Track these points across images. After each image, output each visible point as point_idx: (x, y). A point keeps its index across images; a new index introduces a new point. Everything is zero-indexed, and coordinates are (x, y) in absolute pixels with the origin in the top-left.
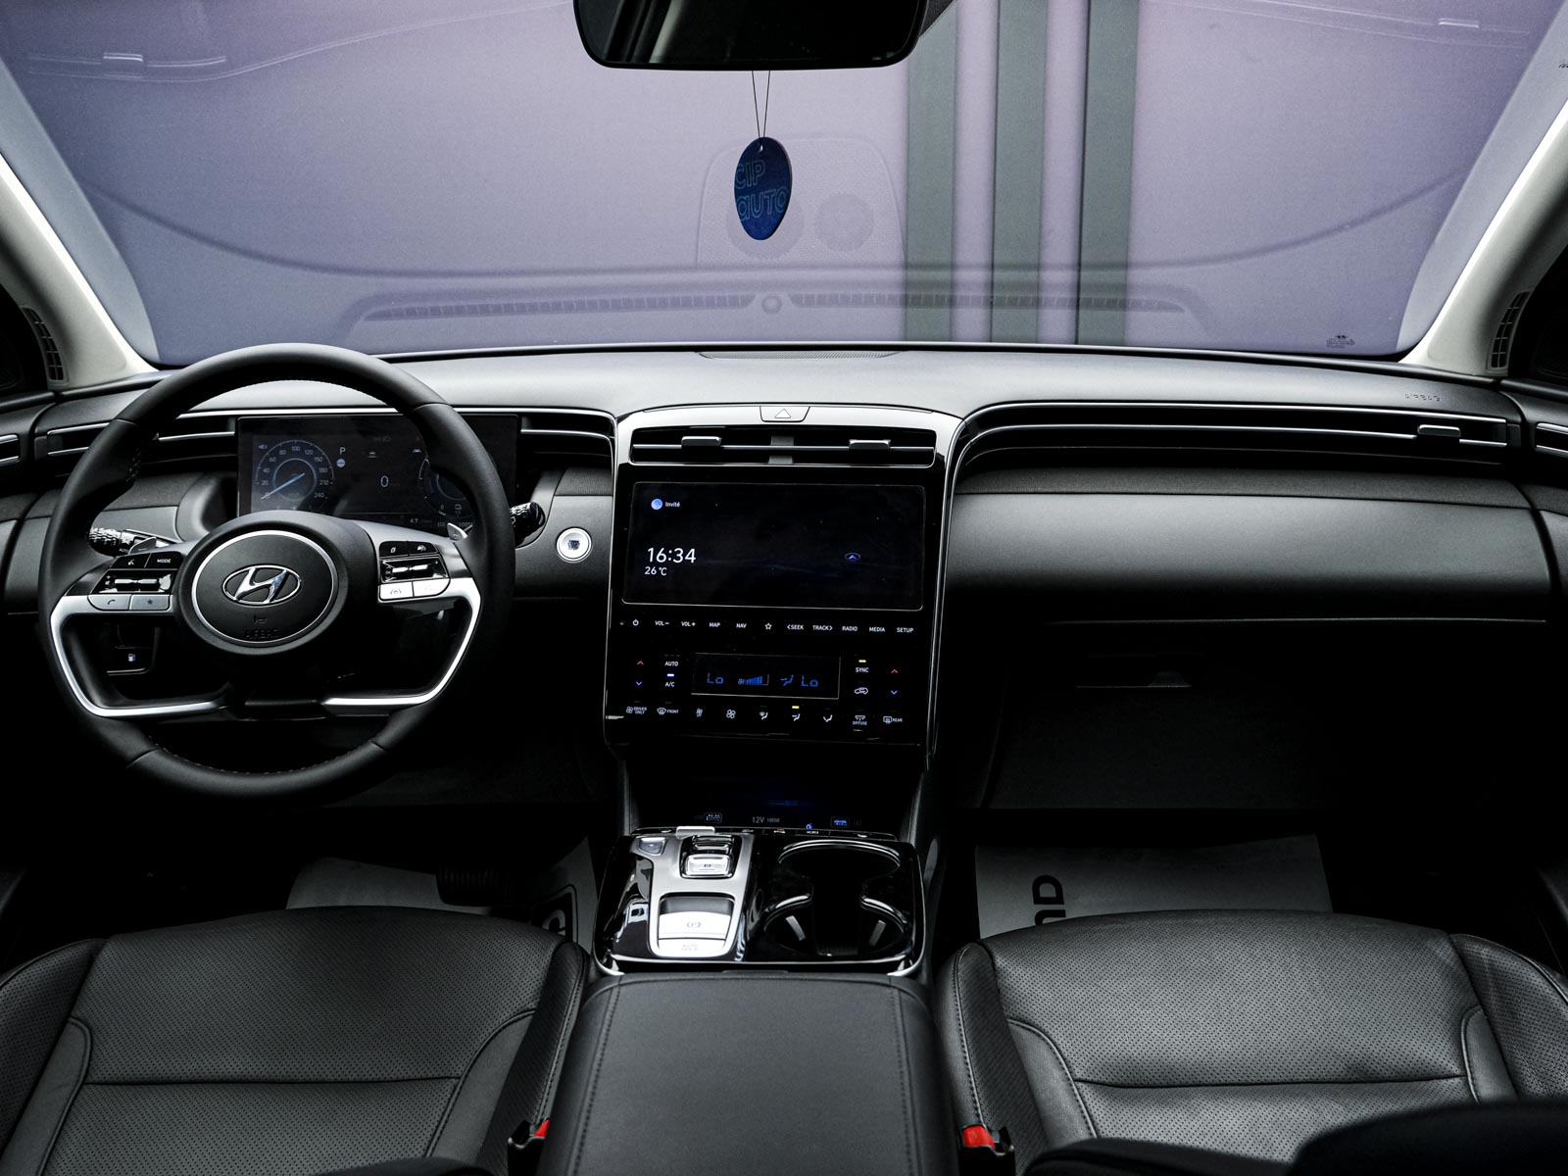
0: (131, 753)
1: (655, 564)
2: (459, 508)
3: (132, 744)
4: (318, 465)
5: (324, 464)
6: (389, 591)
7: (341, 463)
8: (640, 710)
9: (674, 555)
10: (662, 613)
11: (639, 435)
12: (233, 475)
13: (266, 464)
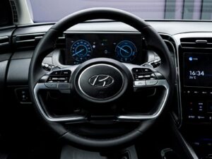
0: (61, 133)
1: (192, 75)
2: (126, 59)
3: (61, 130)
4: (88, 47)
5: (89, 47)
6: (137, 83)
7: (94, 47)
8: (193, 117)
9: (198, 73)
10: (196, 89)
11: (182, 40)
12: (64, 49)
13: (74, 46)
